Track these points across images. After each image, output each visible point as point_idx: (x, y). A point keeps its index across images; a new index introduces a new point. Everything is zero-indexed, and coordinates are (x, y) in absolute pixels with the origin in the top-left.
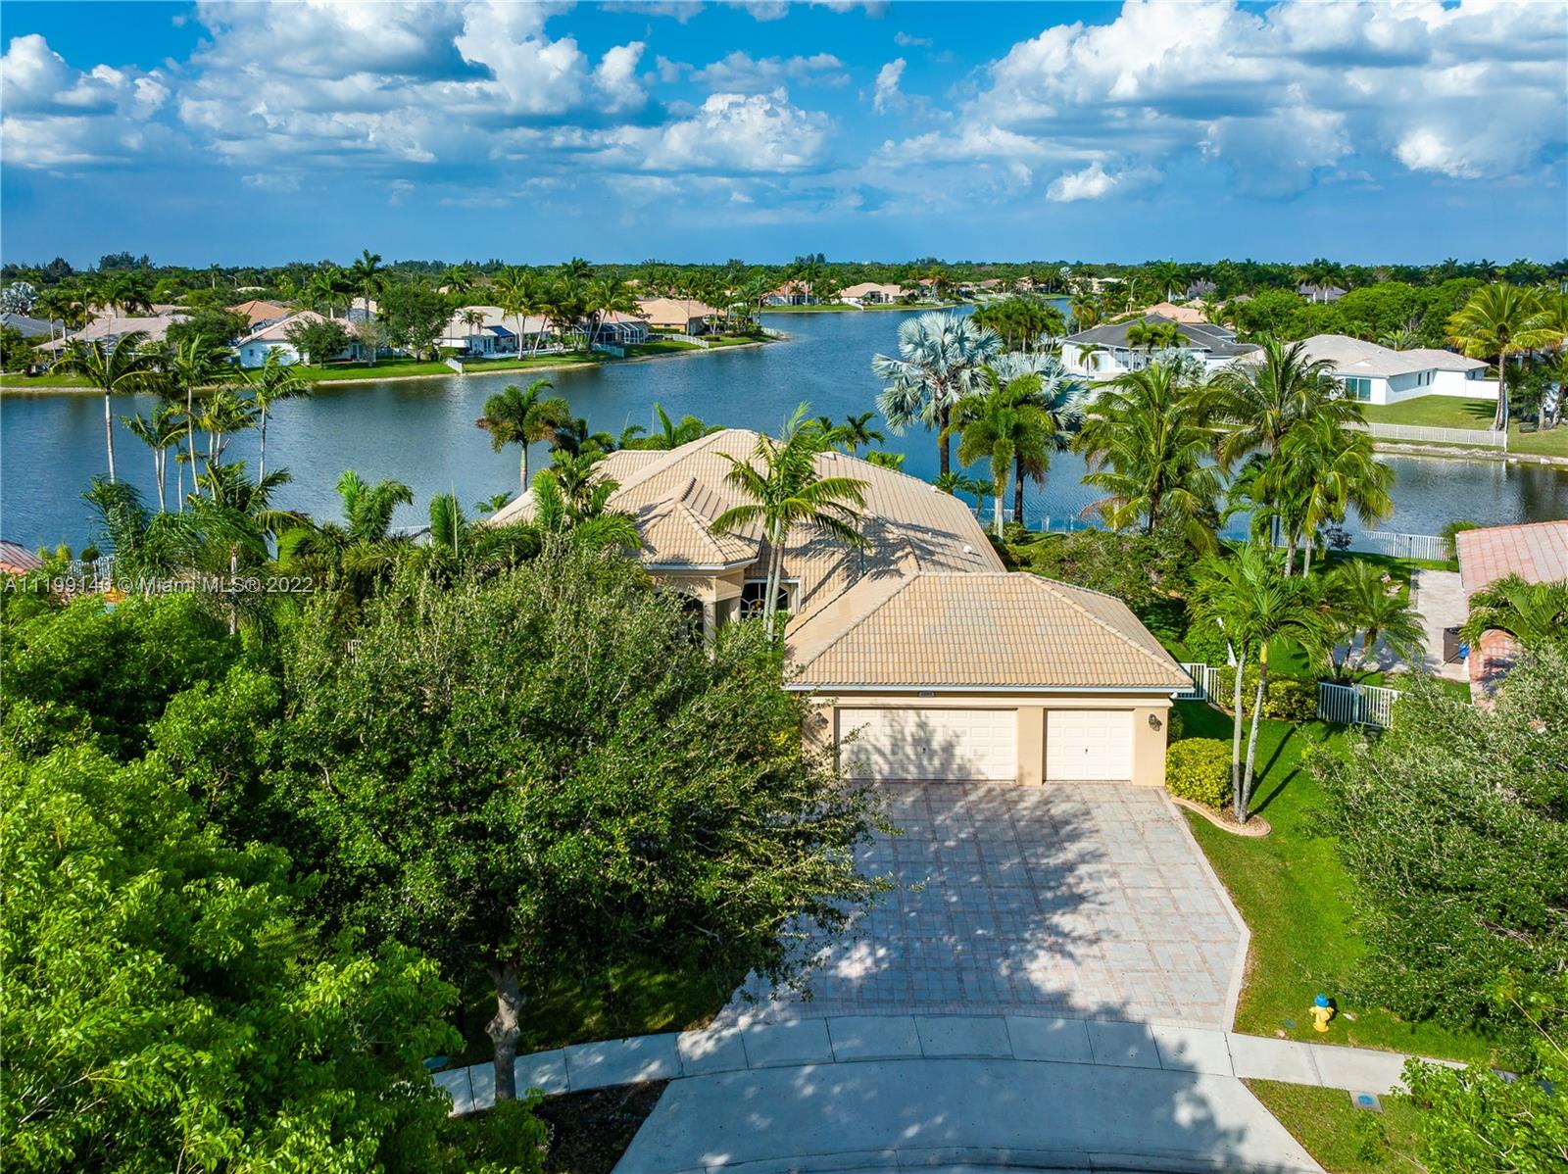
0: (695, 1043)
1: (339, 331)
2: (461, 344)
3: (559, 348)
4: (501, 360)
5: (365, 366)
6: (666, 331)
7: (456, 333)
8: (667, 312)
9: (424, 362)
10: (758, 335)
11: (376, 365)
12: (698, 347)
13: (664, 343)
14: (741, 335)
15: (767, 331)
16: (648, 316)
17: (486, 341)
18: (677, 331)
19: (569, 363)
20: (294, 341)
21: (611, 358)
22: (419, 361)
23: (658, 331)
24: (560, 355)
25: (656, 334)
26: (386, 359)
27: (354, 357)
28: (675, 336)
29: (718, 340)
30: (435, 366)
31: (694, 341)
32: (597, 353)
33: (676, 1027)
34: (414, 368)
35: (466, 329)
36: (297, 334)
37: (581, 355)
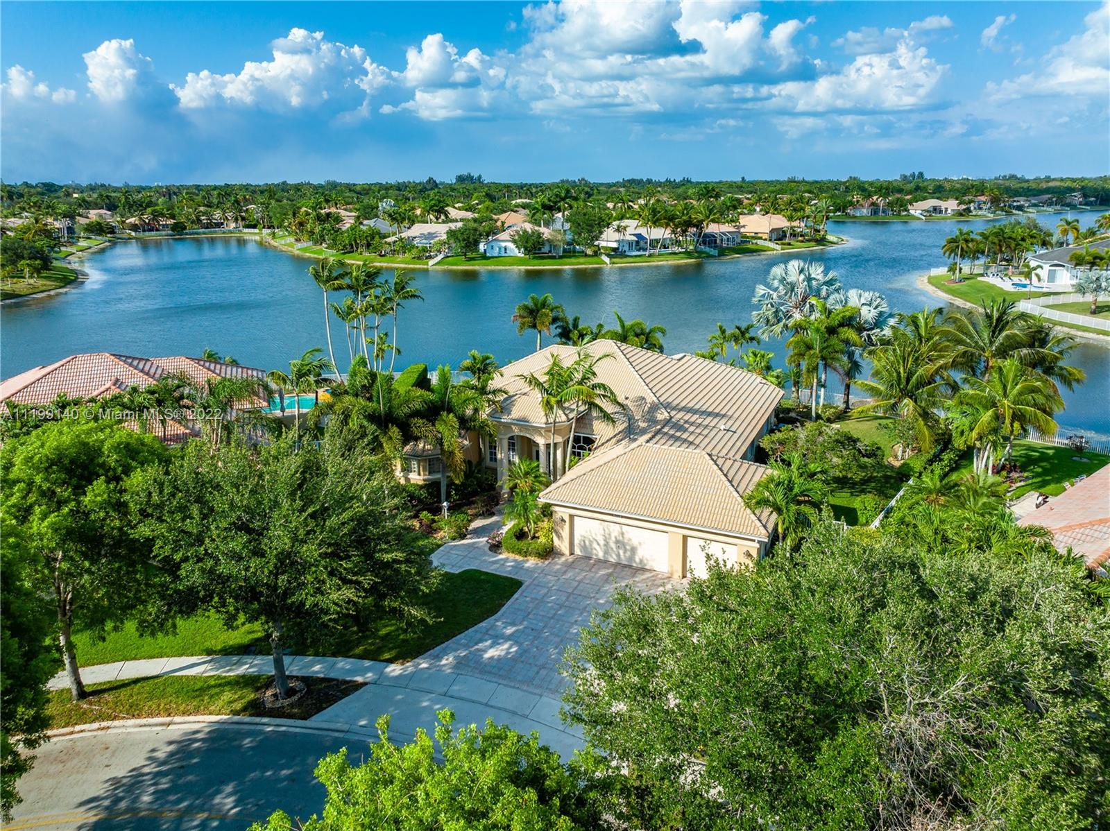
0: (395, 669)
1: (539, 235)
2: (615, 245)
3: (676, 249)
4: (636, 256)
5: (554, 258)
6: (753, 237)
7: (609, 238)
8: (757, 224)
9: (590, 256)
10: (822, 241)
11: (561, 257)
12: (774, 250)
13: (750, 246)
14: (809, 241)
15: (830, 238)
16: (744, 226)
17: (630, 243)
18: (761, 238)
19: (682, 258)
20: (514, 241)
21: (709, 256)
22: (586, 255)
23: (748, 237)
24: (675, 254)
25: (746, 239)
26: (569, 253)
27: (550, 251)
28: (759, 242)
29: (789, 244)
30: (595, 259)
31: (771, 245)
32: (700, 253)
33: (390, 661)
34: (582, 260)
35: (617, 236)
36: (516, 238)
37: (689, 254)
